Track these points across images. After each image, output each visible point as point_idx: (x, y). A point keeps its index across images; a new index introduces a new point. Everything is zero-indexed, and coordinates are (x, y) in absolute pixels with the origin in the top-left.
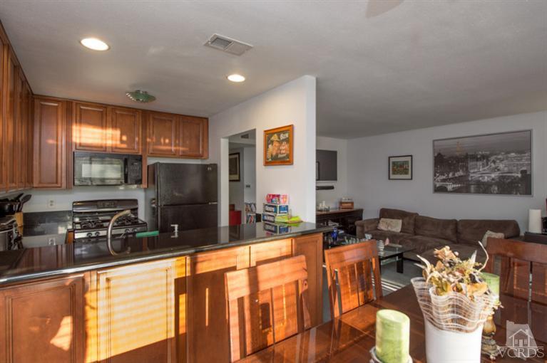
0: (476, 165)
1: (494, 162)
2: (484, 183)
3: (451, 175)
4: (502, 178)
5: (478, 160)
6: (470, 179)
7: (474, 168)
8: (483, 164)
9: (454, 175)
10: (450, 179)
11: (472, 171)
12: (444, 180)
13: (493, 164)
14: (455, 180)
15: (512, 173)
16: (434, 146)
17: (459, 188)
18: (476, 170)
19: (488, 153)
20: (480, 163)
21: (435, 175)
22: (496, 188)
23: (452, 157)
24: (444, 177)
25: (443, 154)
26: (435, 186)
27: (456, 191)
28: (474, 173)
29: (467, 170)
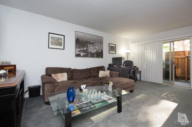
0: (90, 46)
1: (95, 46)
2: (92, 53)
3: (82, 49)
4: (97, 51)
5: (91, 44)
6: (88, 51)
7: (90, 47)
8: (92, 46)
9: (83, 49)
10: (82, 51)
11: (89, 48)
12: (79, 51)
13: (95, 47)
14: (84, 51)
15: (99, 50)
16: (75, 34)
17: (85, 55)
18: (90, 48)
19: (93, 42)
20: (91, 45)
21: (76, 48)
22: (96, 55)
23: (82, 41)
24: (80, 50)
25: (79, 39)
26: (76, 53)
27: (84, 56)
28: (90, 49)
29: (87, 48)
